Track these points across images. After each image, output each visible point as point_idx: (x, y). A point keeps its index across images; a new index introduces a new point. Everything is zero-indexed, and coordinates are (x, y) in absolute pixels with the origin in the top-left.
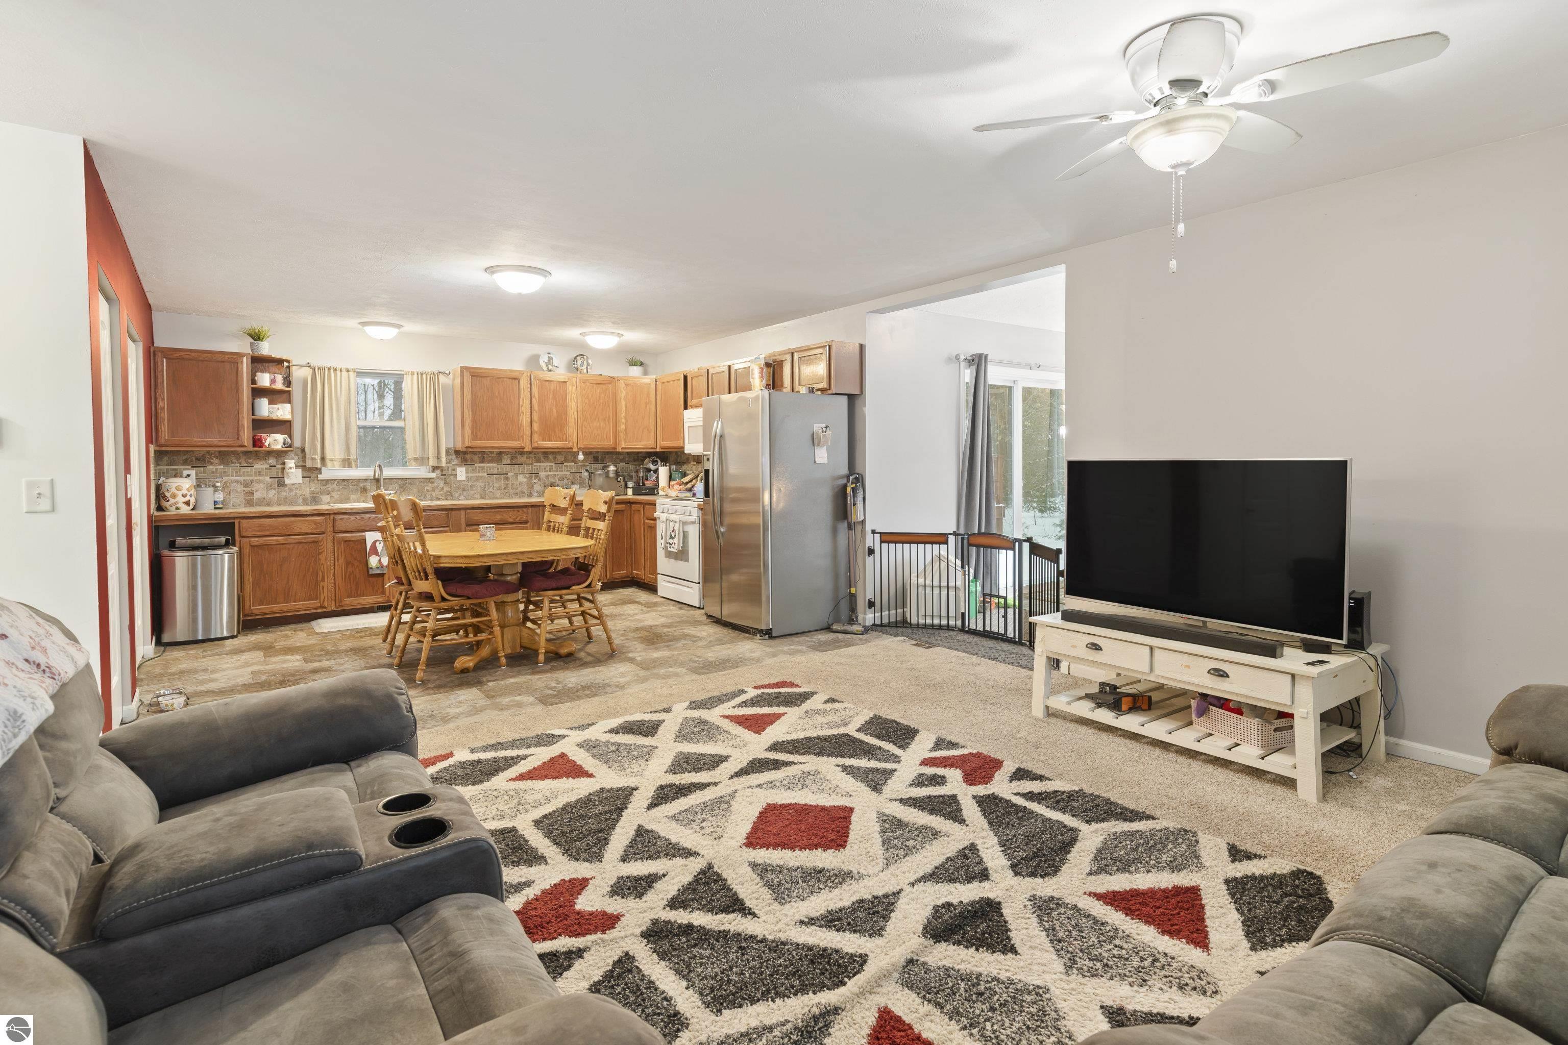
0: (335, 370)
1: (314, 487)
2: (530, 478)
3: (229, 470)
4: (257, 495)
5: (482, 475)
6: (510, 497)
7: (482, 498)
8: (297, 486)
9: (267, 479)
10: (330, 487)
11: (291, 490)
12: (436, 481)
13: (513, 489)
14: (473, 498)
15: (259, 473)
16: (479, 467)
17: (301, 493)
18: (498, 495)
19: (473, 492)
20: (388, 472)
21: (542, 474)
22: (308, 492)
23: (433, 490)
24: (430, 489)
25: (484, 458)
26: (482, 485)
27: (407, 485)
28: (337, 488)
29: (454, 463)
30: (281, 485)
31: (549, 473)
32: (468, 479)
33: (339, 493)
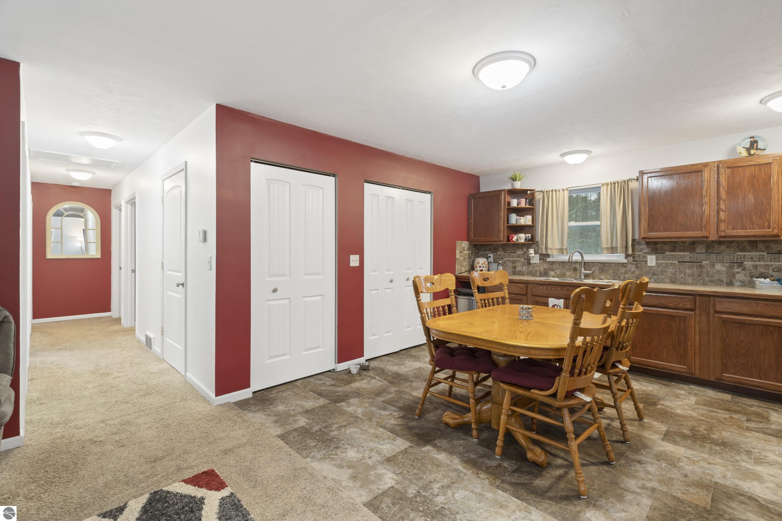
0: (556, 191)
1: (545, 266)
2: (732, 267)
3: (506, 254)
4: (518, 269)
5: (673, 262)
6: (704, 284)
7: (672, 282)
8: (537, 265)
9: (522, 259)
10: (555, 266)
11: (534, 267)
12: (628, 266)
13: (707, 276)
14: (663, 282)
15: (519, 256)
16: (669, 255)
17: (539, 269)
18: (690, 281)
19: (663, 277)
20: (588, 258)
21: (748, 264)
22: (542, 269)
23: (626, 273)
24: (623, 271)
25: (675, 247)
26: (673, 271)
27: (606, 267)
28: (558, 267)
29: (645, 251)
30: (529, 263)
31: (759, 263)
32: (658, 265)
33: (560, 270)
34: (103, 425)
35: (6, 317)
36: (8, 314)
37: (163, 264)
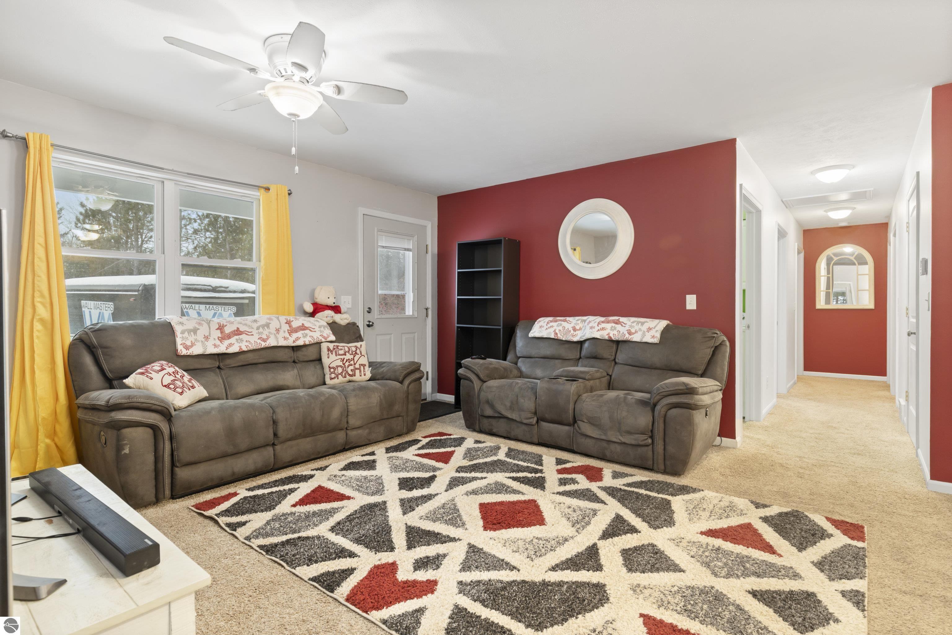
34: (798, 459)
35: (724, 341)
36: (725, 339)
37: (907, 309)
